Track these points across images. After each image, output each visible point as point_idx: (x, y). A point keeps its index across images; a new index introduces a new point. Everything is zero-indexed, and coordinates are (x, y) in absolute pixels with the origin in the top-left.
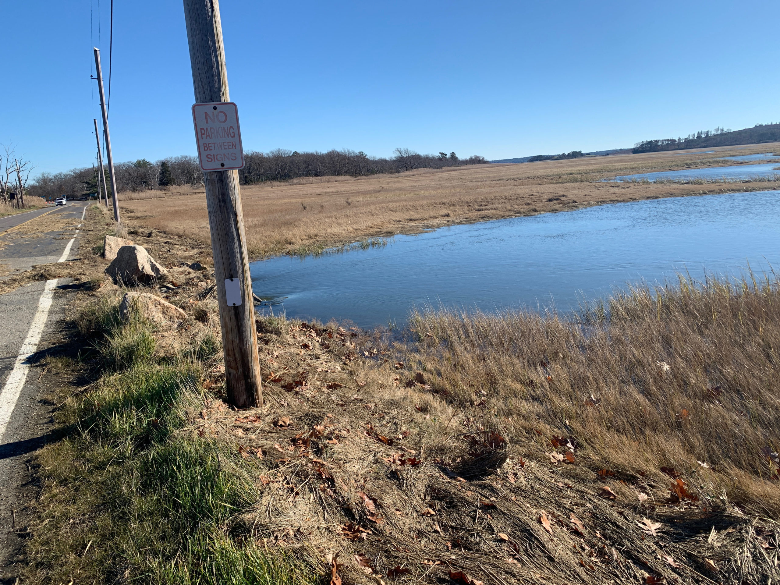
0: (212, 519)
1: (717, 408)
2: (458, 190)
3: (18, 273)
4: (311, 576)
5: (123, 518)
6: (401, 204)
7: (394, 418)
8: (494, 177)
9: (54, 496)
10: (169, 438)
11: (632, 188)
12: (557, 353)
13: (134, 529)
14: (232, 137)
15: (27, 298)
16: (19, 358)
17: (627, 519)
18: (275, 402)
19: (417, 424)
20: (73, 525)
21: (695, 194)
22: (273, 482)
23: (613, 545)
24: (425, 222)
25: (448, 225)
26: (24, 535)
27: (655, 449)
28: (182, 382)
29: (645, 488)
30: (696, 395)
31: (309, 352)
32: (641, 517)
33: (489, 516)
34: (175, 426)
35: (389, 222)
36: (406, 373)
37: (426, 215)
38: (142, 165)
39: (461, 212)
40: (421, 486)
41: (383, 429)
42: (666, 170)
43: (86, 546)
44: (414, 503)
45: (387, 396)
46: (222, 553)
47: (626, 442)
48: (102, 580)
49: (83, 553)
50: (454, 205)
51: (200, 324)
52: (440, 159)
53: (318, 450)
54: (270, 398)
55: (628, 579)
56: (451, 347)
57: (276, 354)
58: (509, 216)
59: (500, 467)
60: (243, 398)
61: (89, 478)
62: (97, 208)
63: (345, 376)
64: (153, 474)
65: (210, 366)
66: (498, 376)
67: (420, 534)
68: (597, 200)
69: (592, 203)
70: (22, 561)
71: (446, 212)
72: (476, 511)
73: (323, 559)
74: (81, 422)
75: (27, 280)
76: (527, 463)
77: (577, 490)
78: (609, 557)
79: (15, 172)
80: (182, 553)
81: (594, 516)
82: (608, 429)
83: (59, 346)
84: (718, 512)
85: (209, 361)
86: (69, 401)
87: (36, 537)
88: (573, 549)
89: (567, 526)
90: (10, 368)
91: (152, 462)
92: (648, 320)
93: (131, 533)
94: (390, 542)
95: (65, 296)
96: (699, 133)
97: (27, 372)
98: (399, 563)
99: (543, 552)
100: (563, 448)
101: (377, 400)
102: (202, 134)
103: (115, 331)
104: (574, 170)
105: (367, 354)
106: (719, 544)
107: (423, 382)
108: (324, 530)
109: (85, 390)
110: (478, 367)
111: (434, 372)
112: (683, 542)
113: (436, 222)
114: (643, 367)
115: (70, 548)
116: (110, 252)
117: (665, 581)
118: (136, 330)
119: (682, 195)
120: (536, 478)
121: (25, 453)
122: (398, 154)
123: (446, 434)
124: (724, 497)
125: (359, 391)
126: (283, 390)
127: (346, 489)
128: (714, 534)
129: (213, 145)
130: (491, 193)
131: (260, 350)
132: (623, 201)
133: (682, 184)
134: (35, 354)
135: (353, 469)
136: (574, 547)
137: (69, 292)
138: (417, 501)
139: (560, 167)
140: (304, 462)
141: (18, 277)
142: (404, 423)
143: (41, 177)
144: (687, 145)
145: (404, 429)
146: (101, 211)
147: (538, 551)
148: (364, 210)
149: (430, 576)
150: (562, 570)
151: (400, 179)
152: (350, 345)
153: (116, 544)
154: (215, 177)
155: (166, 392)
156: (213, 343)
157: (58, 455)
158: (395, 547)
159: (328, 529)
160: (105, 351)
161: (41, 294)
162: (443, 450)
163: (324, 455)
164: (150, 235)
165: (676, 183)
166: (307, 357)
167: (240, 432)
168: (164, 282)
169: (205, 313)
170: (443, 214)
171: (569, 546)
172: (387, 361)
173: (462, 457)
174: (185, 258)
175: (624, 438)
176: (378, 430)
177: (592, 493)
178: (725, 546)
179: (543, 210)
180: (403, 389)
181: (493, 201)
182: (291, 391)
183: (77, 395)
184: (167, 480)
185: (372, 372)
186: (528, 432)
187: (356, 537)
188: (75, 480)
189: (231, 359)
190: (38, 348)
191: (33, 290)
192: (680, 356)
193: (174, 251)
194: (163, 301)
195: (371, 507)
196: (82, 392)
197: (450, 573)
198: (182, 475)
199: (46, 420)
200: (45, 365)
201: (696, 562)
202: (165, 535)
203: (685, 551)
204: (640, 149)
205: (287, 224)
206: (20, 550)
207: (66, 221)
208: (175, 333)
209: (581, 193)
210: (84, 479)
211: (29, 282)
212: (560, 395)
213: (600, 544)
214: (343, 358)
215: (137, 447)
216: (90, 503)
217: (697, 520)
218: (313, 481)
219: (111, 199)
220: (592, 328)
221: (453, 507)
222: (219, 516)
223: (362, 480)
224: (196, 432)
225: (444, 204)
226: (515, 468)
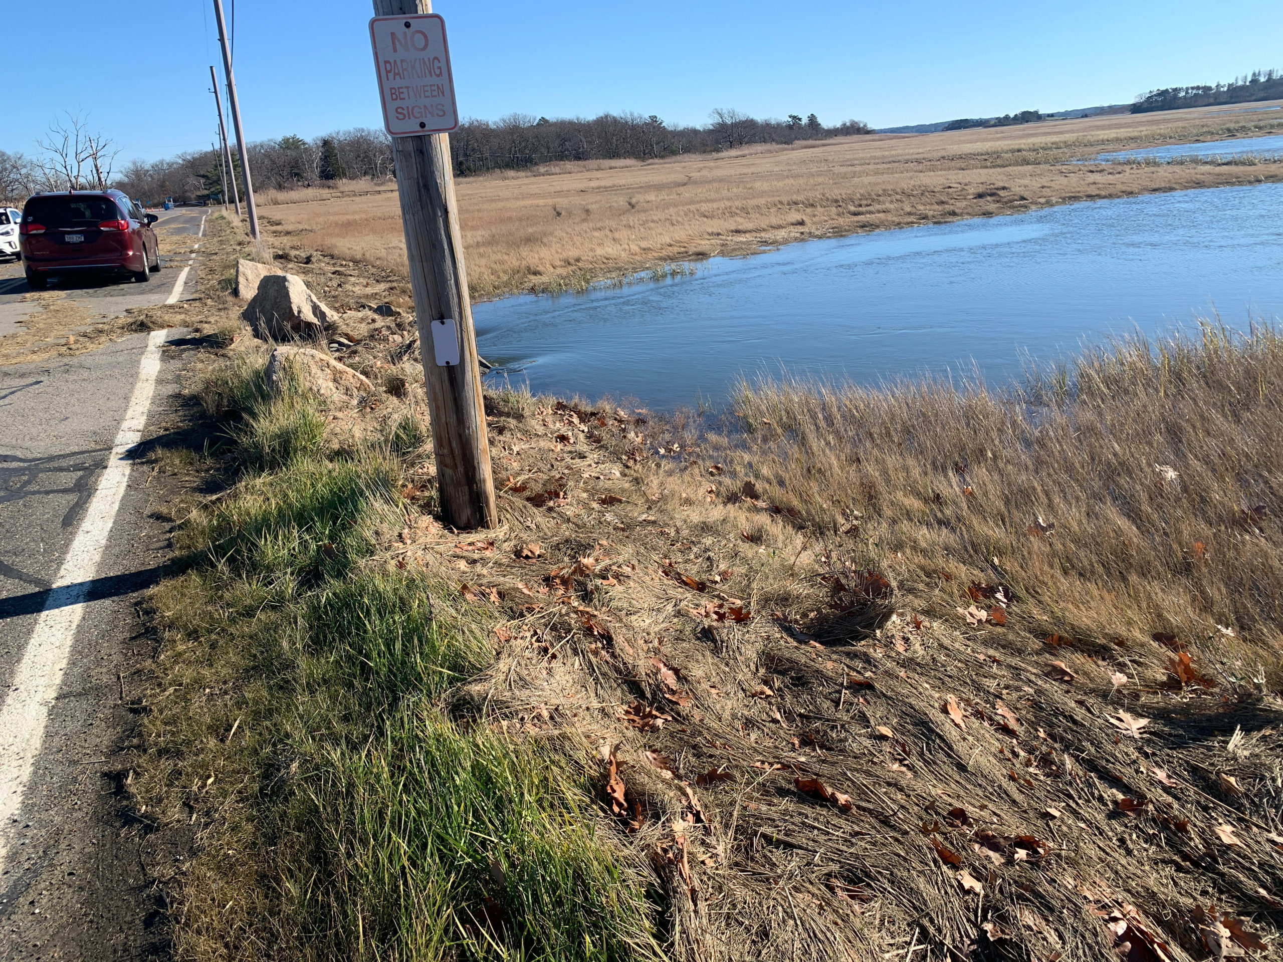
0: (422, 691)
1: (1255, 540)
2: (820, 180)
3: (105, 320)
4: (575, 777)
5: (285, 687)
6: (722, 205)
7: (706, 550)
8: (884, 157)
9: (180, 654)
10: (351, 571)
11: (1127, 174)
12: (982, 451)
13: (303, 703)
14: (438, 76)
15: (121, 359)
16: (114, 451)
17: (1090, 712)
18: (516, 523)
19: (745, 560)
20: (211, 696)
21: (1241, 183)
22: (516, 638)
23: (1066, 748)
24: (763, 234)
25: (803, 240)
26: (137, 708)
27: (1144, 605)
28: (368, 486)
29: (1125, 665)
30: (1220, 518)
31: (569, 448)
32: (1115, 709)
33: (861, 700)
34: (361, 553)
35: (701, 237)
36: (727, 481)
37: (764, 223)
38: (291, 145)
39: (825, 217)
40: (751, 653)
41: (689, 566)
42: (1190, 142)
43: (231, 727)
44: (740, 677)
45: (696, 517)
46: (438, 740)
47: (1096, 593)
48: (258, 776)
49: (227, 737)
50: (812, 205)
51: (394, 400)
52: (790, 127)
53: (586, 594)
54: (508, 516)
55: (1088, 801)
56: (803, 442)
57: (516, 449)
58: (908, 223)
59: (880, 627)
60: (466, 513)
61: (232, 630)
62: (223, 218)
63: (627, 485)
64: (328, 626)
65: (413, 465)
66: (882, 487)
67: (749, 723)
68: (1064, 195)
69: (1054, 199)
70: (137, 747)
71: (798, 217)
72: (840, 692)
73: (594, 752)
74: (215, 546)
75: (119, 331)
76: (928, 624)
77: (1009, 667)
78: (1058, 768)
79: (90, 160)
80: (377, 739)
81: (1036, 706)
82: (1065, 572)
83: (175, 433)
84: (1249, 704)
85: (409, 458)
86: (194, 514)
87: (156, 713)
88: (999, 755)
89: (991, 719)
90: (102, 465)
91: (325, 607)
92: (1142, 395)
93: (297, 709)
94: (700, 734)
95: (180, 356)
96: (1254, 74)
97: (128, 471)
98: (715, 765)
99: (949, 756)
100: (987, 602)
101: (679, 524)
102: (387, 72)
103: (260, 408)
104: (1023, 143)
105: (662, 451)
106: (1246, 753)
107: (755, 496)
108: (596, 712)
109: (218, 499)
110: (848, 472)
111: (774, 482)
112: (1184, 748)
113: (782, 234)
114: (1130, 473)
115: (208, 728)
116: (247, 287)
117: (1151, 807)
118: (292, 406)
119: (1217, 185)
120: (941, 646)
121: (133, 591)
122: (717, 119)
123: (792, 575)
124: (1261, 680)
125: (650, 508)
126: (529, 505)
127: (631, 651)
128: (1239, 737)
129: (405, 90)
130: (877, 184)
131: (491, 442)
132: (1110, 196)
133: (1219, 165)
134: (140, 445)
135: (642, 624)
136: (1001, 752)
137: (185, 350)
138: (744, 675)
139: (998, 139)
140: (563, 611)
141: (106, 327)
142: (724, 558)
143: (132, 167)
144: (1231, 97)
145: (723, 567)
146: (229, 223)
147: (941, 755)
148: (657, 215)
149: (764, 785)
150: (980, 785)
151: (719, 163)
152: (634, 437)
153: (275, 725)
154: (410, 146)
155: (343, 502)
156: (416, 429)
157: (183, 595)
158: (708, 742)
159: (602, 710)
160: (245, 440)
161: (142, 353)
162: (787, 600)
163: (596, 601)
164: (308, 260)
165: (1206, 163)
166: (565, 455)
167: (462, 565)
168: (334, 334)
169: (403, 383)
170: (794, 221)
171: (993, 750)
172: (695, 463)
173: (819, 610)
174: (367, 296)
175: (1091, 586)
176: (680, 568)
177: (1034, 671)
178: (1257, 755)
179: (968, 214)
180: (721, 506)
181: (881, 199)
182: (541, 506)
183: (206, 507)
184: (350, 633)
185: (671, 479)
186: (928, 575)
187: (647, 724)
188: (210, 632)
189: (446, 451)
190: (143, 436)
191: (130, 347)
192: (1196, 456)
193: (348, 287)
194: (333, 363)
195: (671, 680)
196: (214, 503)
197: (797, 781)
198: (374, 625)
199: (161, 544)
200: (155, 461)
201: (1205, 779)
202: (350, 714)
203: (1187, 762)
204: (1145, 105)
205: (529, 240)
206: (133, 731)
207: (175, 238)
208: (354, 413)
209: (1035, 183)
210: (223, 630)
211: (122, 335)
212: (985, 518)
213: (1044, 749)
214: (624, 457)
215: (301, 584)
216: (234, 666)
217: (1210, 716)
218: (579, 639)
219: (245, 204)
220: (1045, 409)
221: (803, 685)
222: (432, 687)
223: (656, 641)
224: (393, 562)
225: (796, 203)
226: (906, 630)
